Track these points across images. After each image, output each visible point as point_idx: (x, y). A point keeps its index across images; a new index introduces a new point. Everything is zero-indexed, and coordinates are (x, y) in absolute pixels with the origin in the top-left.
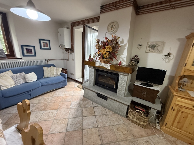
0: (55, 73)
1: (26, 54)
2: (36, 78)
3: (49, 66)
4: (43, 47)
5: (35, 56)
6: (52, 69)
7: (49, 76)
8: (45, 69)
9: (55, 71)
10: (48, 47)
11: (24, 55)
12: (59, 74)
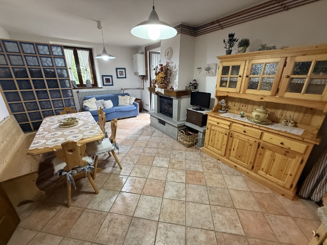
0: (128, 102)
1: (105, 84)
2: (113, 106)
3: (123, 95)
4: (119, 76)
5: (112, 85)
6: (126, 98)
7: (123, 104)
8: (120, 97)
9: (128, 100)
10: (124, 76)
11: (104, 85)
12: (132, 103)
